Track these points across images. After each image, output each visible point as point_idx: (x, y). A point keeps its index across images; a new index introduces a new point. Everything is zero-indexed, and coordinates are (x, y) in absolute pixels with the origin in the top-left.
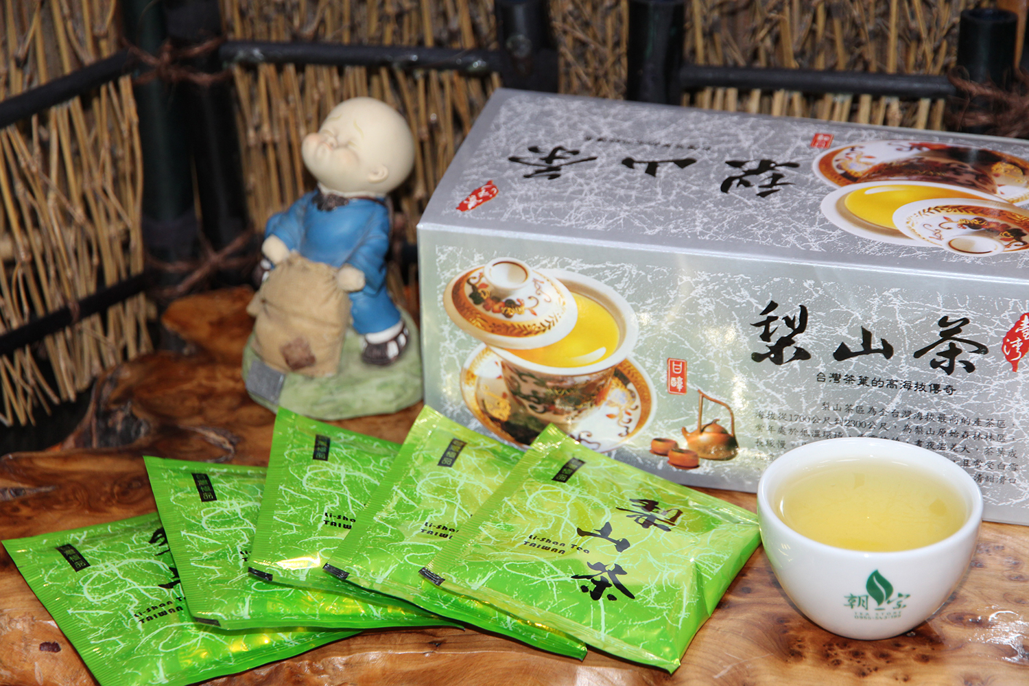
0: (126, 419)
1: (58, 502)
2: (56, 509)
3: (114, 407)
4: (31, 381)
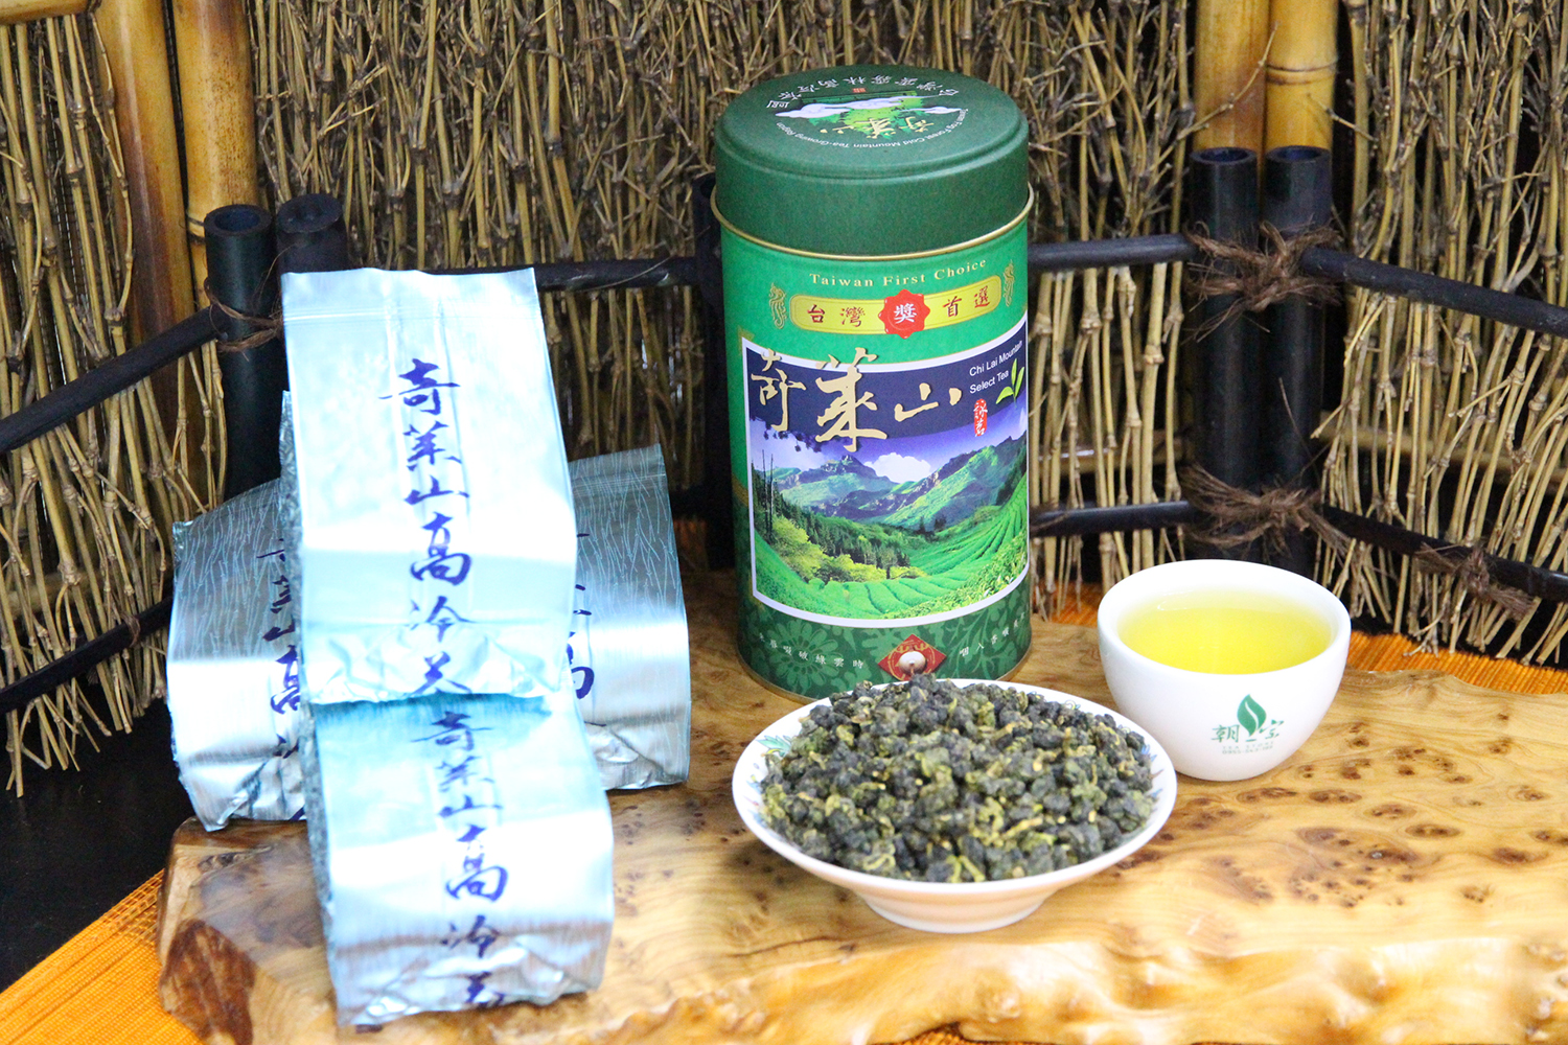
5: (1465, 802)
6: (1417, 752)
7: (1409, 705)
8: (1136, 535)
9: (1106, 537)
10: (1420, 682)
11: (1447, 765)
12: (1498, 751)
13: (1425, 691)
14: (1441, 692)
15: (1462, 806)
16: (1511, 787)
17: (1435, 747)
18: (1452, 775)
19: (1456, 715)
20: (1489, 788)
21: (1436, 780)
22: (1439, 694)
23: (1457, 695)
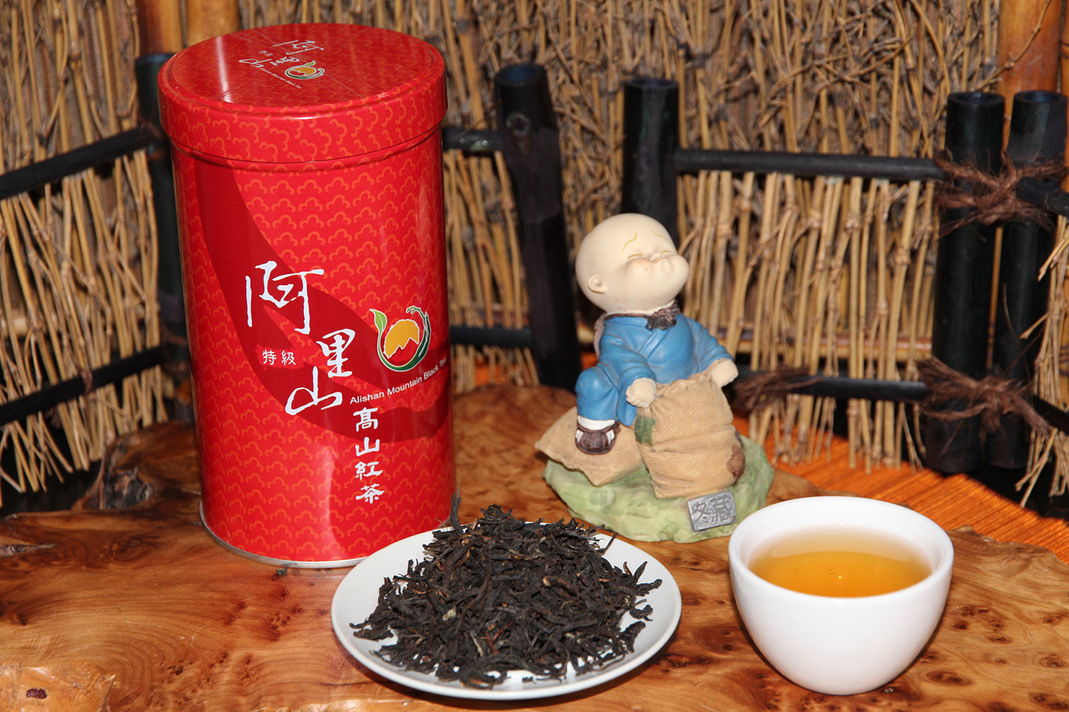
0: (132, 482)
1: (57, 559)
2: (54, 565)
3: (121, 472)
4: (44, 448)
5: (993, 658)
6: (981, 611)
7: (999, 572)
8: (879, 405)
9: (853, 403)
10: (1022, 555)
11: (999, 626)
12: (1049, 621)
13: (1021, 563)
14: (1035, 567)
15: (988, 661)
16: (1042, 653)
17: (1000, 610)
18: (999, 636)
19: (1034, 586)
20: (1022, 651)
21: (983, 637)
22: (1031, 567)
23: (1046, 570)
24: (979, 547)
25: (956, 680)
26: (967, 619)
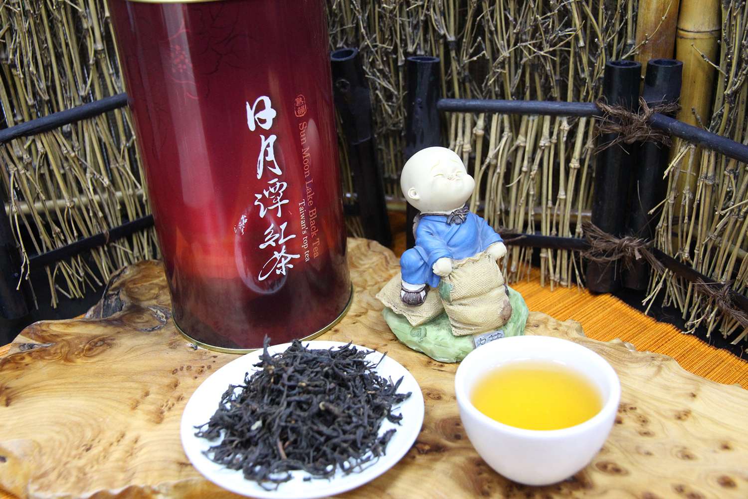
5: (642, 451)
6: (631, 408)
7: (642, 376)
8: (559, 252)
10: (655, 362)
11: (644, 421)
12: (679, 418)
13: (655, 369)
14: (665, 372)
15: (639, 453)
16: (676, 446)
17: (644, 407)
18: (645, 430)
19: (666, 388)
20: (663, 444)
21: (634, 431)
22: (662, 373)
23: (673, 375)
24: (626, 355)
25: (617, 471)
26: (622, 415)
